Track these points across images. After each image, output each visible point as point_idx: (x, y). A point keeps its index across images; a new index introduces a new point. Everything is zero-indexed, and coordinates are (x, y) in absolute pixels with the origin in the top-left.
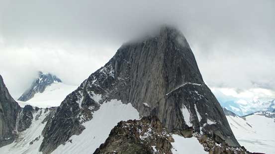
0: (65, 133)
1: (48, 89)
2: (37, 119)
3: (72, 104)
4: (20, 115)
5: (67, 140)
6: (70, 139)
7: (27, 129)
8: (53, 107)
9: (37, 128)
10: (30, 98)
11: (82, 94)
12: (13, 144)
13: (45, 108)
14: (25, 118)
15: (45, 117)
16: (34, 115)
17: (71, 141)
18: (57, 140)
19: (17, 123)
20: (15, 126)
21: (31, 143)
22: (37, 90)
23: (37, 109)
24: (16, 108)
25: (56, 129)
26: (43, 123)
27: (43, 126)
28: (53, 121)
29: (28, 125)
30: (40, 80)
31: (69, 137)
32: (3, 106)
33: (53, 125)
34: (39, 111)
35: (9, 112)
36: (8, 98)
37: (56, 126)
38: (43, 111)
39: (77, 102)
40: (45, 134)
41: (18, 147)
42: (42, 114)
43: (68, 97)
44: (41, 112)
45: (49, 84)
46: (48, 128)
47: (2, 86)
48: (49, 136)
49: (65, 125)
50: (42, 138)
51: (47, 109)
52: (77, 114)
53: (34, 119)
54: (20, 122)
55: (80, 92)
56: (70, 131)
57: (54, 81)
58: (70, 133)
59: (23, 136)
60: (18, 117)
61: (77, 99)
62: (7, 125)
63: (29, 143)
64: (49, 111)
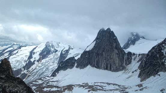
0: (155, 70)
1: (137, 43)
2: (134, 60)
3: (159, 52)
4: (126, 57)
5: (156, 74)
6: (159, 74)
7: (130, 65)
8: (143, 54)
9: (134, 65)
10: (128, 48)
12: (123, 71)
14: (128, 58)
15: (139, 59)
16: (133, 57)
17: (159, 75)
18: (149, 73)
19: (125, 61)
20: (123, 62)
21: (133, 72)
22: (131, 43)
23: (134, 54)
24: (123, 53)
25: (148, 67)
26: (138, 62)
27: (138, 64)
28: (145, 62)
29: (130, 63)
30: (133, 37)
31: (158, 72)
32: (118, 52)
33: (146, 64)
34: (135, 55)
35: (121, 55)
36: (120, 48)
37: (148, 65)
38: (138, 55)
39: (162, 51)
40: (141, 68)
41: (126, 73)
42: (137, 57)
43: (153, 48)
44: (136, 56)
45: (138, 40)
46: (143, 65)
47: (117, 42)
48: (144, 70)
49: (155, 65)
50: (139, 71)
51: (140, 54)
52: (162, 59)
53: (133, 60)
55: (164, 45)
57: (140, 38)
58: (158, 70)
59: (128, 68)
60: (125, 58)
61: (162, 49)
62: (120, 61)
63: (131, 72)
64: (141, 56)
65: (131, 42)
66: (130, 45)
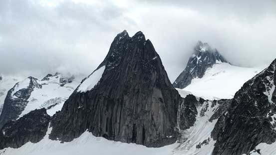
0: (249, 139)
1: (209, 72)
2: (202, 115)
3: (257, 96)
4: (181, 107)
5: (252, 150)
6: (257, 148)
7: (191, 127)
8: (223, 100)
9: (202, 129)
10: (187, 85)
11: (272, 82)
12: (176, 144)
13: (212, 99)
14: (188, 112)
15: (213, 113)
16: (199, 109)
17: (258, 151)
18: (237, 146)
19: (179, 117)
20: (176, 121)
21: (199, 147)
22: (194, 73)
23: (202, 101)
24: (176, 98)
25: (234, 132)
26: (211, 120)
27: (211, 126)
28: (228, 120)
29: (192, 122)
30: (198, 59)
31: (255, 144)
32: (163, 94)
33: (229, 125)
34: (205, 103)
35: (170, 102)
36: (168, 85)
37: (234, 127)
38: (210, 104)
39: (264, 93)
40: (218, 137)
41: (182, 149)
42: (209, 108)
43: (246, 85)
44: (207, 105)
45: (210, 66)
46: (221, 129)
47: (161, 68)
48: (224, 140)
49: (248, 126)
50: (213, 142)
51: (215, 101)
52: (265, 112)
53: (198, 115)
54: (181, 116)
55: (268, 78)
56: (256, 136)
57: (217, 61)
58: (256, 139)
59: (186, 136)
60: (179, 110)
61: (264, 89)
62: (168, 119)
63: (196, 145)
64: (218, 105)
65: (195, 69)
66: (192, 78)
